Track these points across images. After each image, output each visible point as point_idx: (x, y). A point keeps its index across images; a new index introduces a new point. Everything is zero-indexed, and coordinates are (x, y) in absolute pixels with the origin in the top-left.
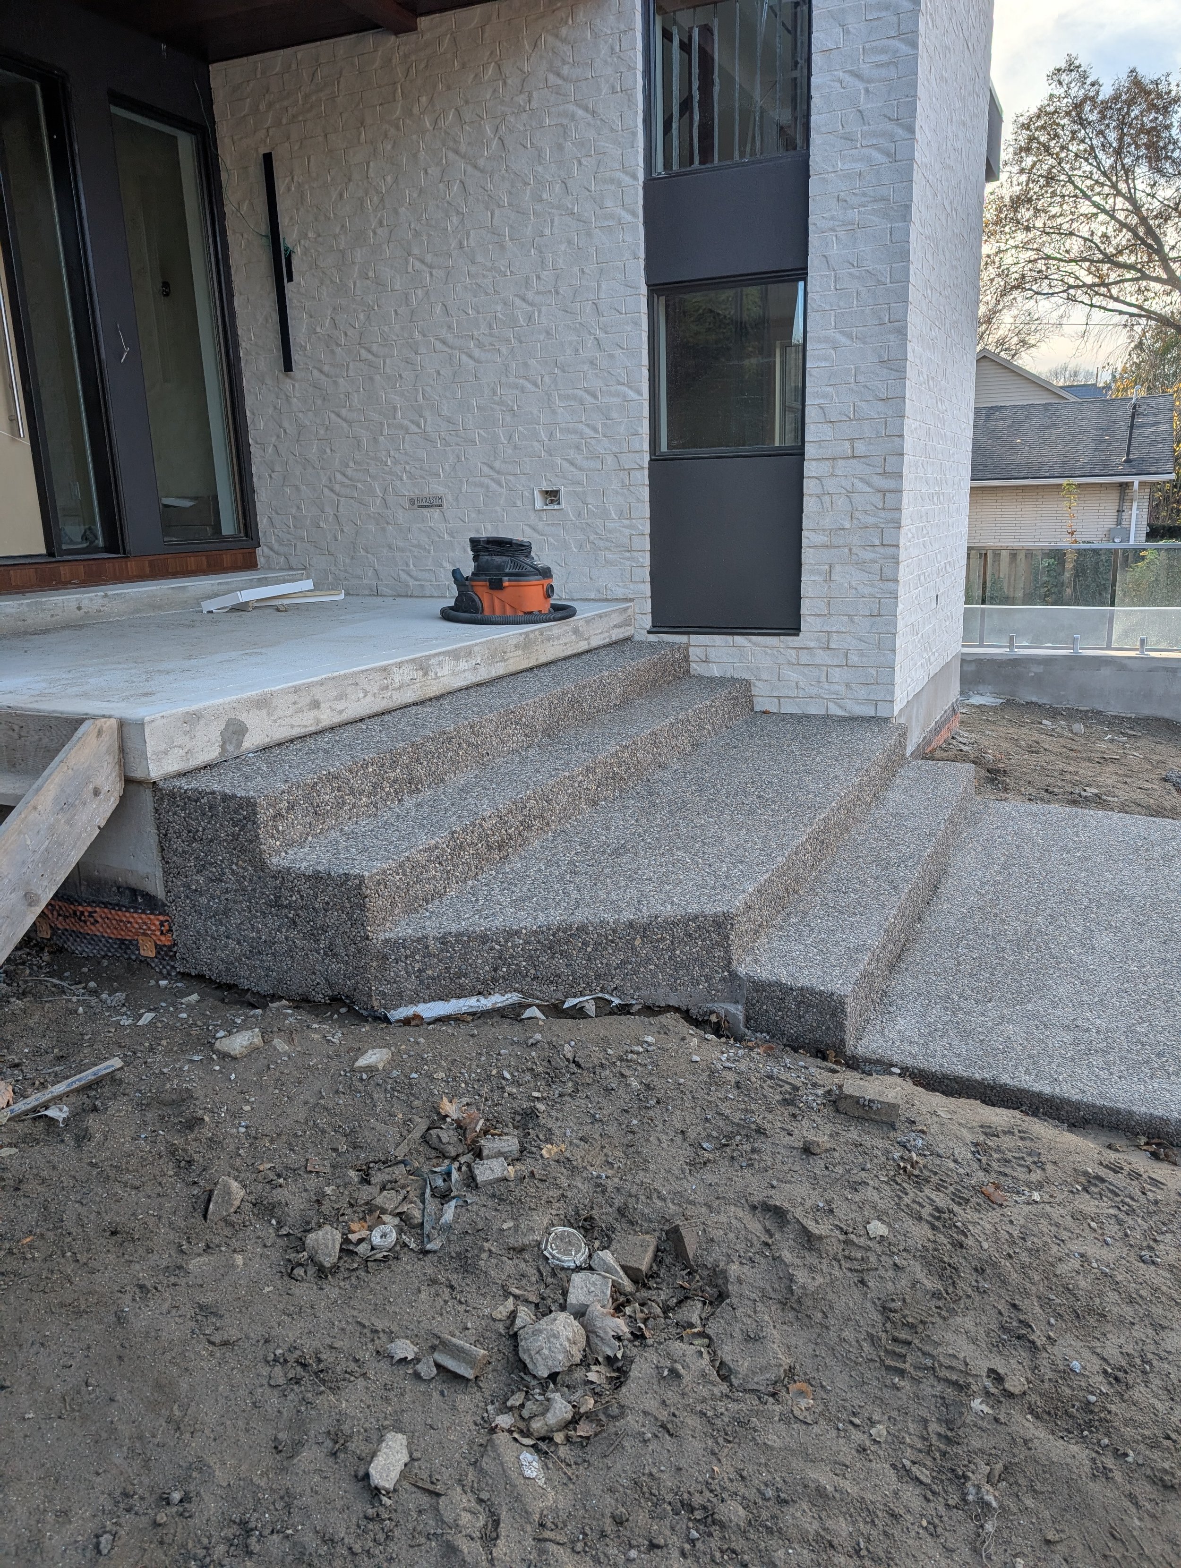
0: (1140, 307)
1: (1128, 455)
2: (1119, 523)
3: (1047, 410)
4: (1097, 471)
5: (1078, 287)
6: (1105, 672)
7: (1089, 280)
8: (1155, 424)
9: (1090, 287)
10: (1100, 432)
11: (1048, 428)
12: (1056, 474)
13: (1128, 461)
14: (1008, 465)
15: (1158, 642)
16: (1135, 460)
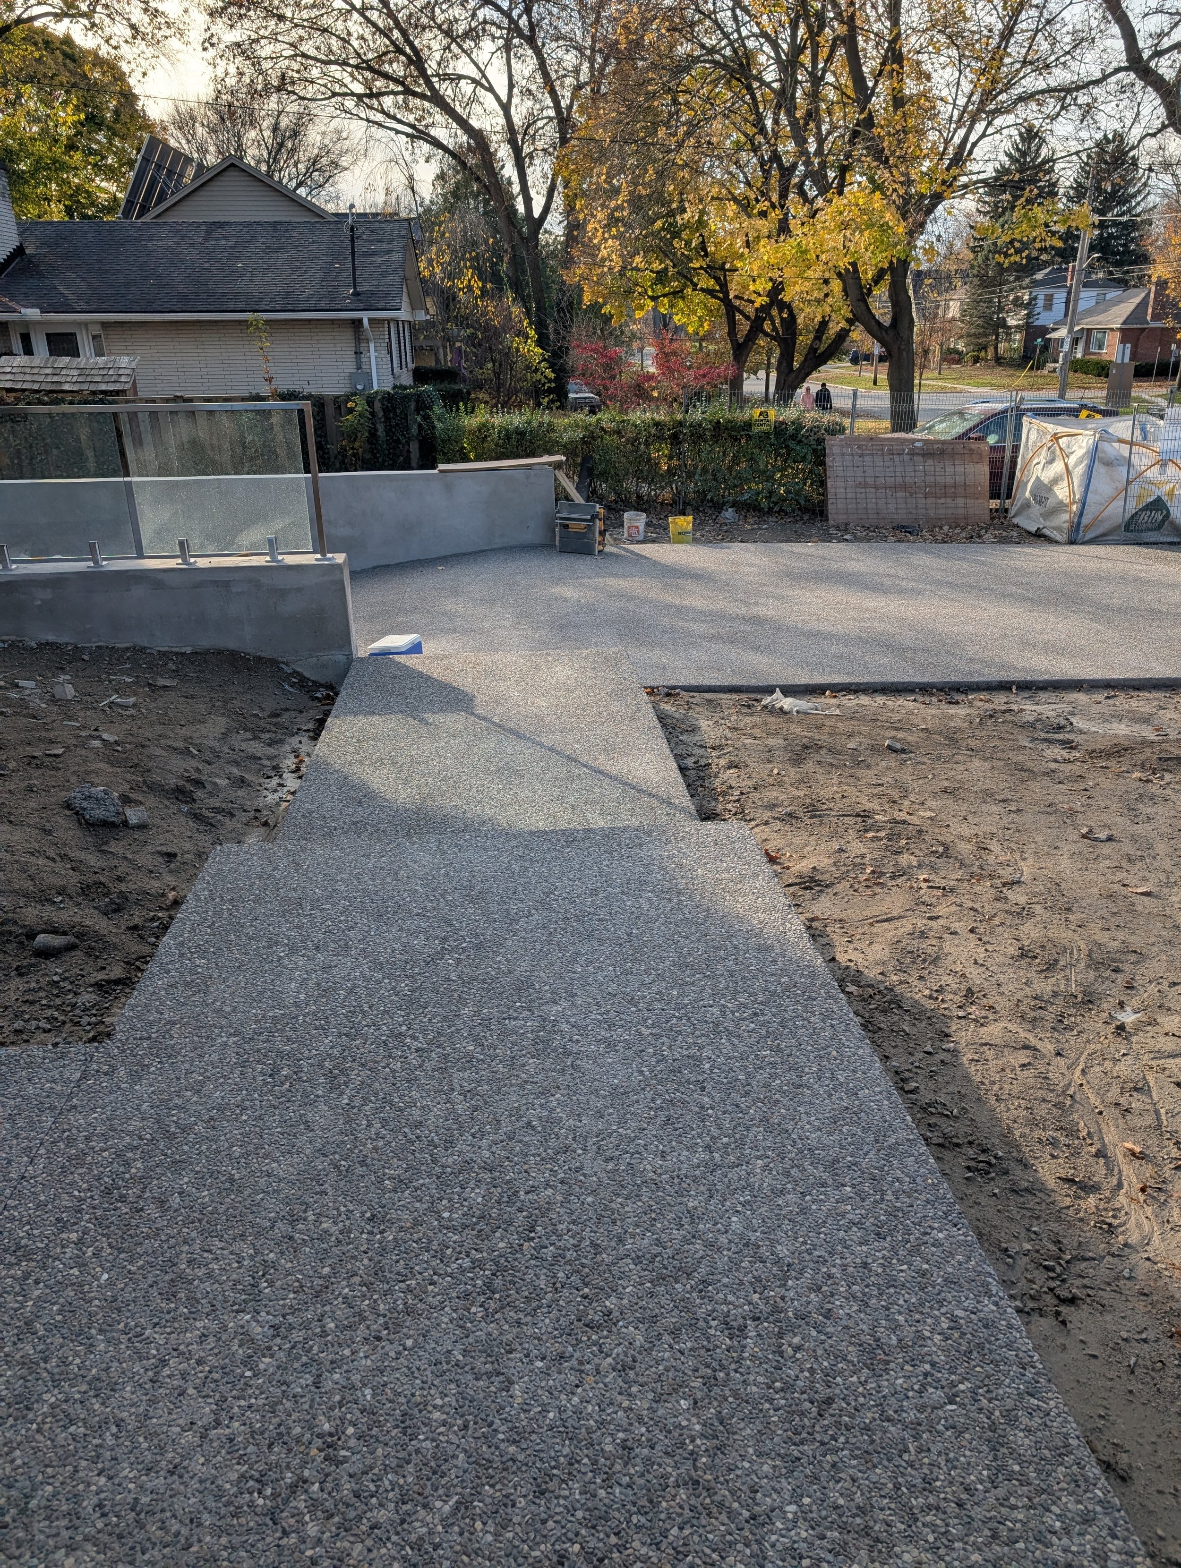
0: (413, 126)
1: (355, 287)
2: (359, 368)
3: (275, 229)
4: (323, 305)
5: (344, 95)
6: (138, 591)
7: (358, 88)
8: (388, 252)
9: (360, 97)
10: (329, 259)
11: (277, 251)
12: (278, 307)
13: (356, 294)
14: (224, 294)
15: (202, 547)
16: (364, 292)
